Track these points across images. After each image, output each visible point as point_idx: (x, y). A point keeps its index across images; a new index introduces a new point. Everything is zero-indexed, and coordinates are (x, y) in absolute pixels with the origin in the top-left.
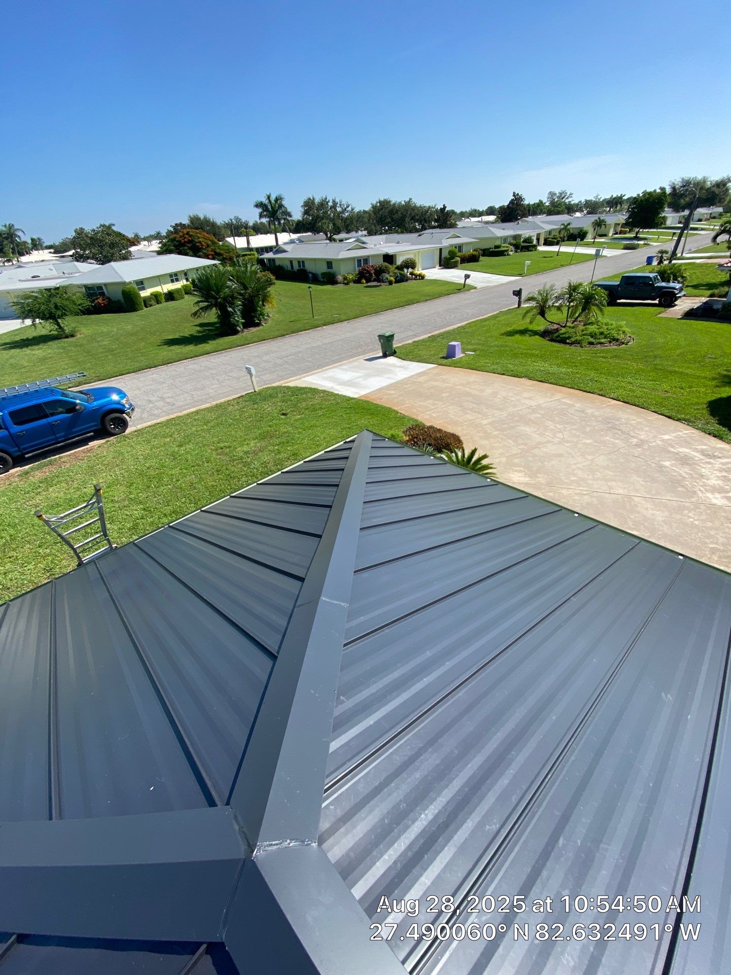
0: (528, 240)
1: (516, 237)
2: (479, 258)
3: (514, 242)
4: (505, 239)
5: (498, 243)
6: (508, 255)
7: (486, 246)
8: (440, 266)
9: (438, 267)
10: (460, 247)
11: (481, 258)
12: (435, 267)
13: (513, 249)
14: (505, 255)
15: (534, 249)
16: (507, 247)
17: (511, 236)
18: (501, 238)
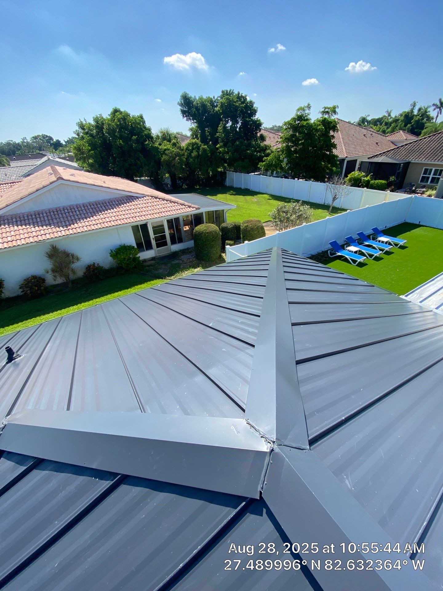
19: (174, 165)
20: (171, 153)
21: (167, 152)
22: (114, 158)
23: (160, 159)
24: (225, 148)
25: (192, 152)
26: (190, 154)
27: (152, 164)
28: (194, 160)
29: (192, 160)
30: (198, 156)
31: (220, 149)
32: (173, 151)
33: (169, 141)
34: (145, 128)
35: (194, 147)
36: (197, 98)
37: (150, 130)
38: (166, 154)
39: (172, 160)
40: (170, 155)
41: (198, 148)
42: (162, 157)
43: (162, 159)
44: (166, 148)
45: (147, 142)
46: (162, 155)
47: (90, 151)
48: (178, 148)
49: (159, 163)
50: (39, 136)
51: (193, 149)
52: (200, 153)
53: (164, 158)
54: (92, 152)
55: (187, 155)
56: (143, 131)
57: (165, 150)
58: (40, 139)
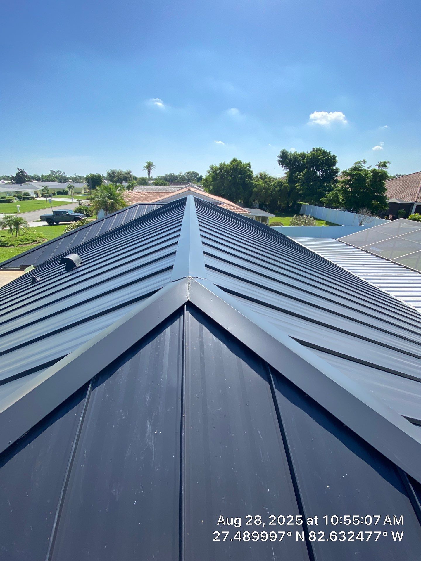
0: (27, 194)
1: (18, 192)
3: (16, 195)
4: (8, 194)
6: (13, 203)
13: (16, 198)
14: (11, 202)
15: (32, 199)
16: (11, 198)
17: (13, 192)
19: (260, 195)
20: (261, 187)
21: (258, 186)
22: (225, 187)
23: (252, 190)
24: (301, 187)
25: (276, 187)
26: (275, 189)
27: (246, 193)
28: (276, 193)
29: (274, 192)
30: (280, 190)
31: (297, 187)
32: (263, 186)
33: (264, 179)
34: (249, 170)
35: (279, 184)
36: (293, 153)
37: (252, 172)
38: (257, 188)
39: (260, 191)
40: (260, 188)
41: (281, 185)
42: (254, 189)
43: (254, 190)
44: (258, 183)
45: (247, 179)
46: (254, 187)
47: (212, 182)
48: (267, 184)
49: (251, 193)
50: (191, 172)
51: (278, 185)
52: (282, 188)
53: (255, 189)
54: (213, 183)
55: (273, 190)
56: (247, 172)
57: (258, 185)
58: (191, 174)
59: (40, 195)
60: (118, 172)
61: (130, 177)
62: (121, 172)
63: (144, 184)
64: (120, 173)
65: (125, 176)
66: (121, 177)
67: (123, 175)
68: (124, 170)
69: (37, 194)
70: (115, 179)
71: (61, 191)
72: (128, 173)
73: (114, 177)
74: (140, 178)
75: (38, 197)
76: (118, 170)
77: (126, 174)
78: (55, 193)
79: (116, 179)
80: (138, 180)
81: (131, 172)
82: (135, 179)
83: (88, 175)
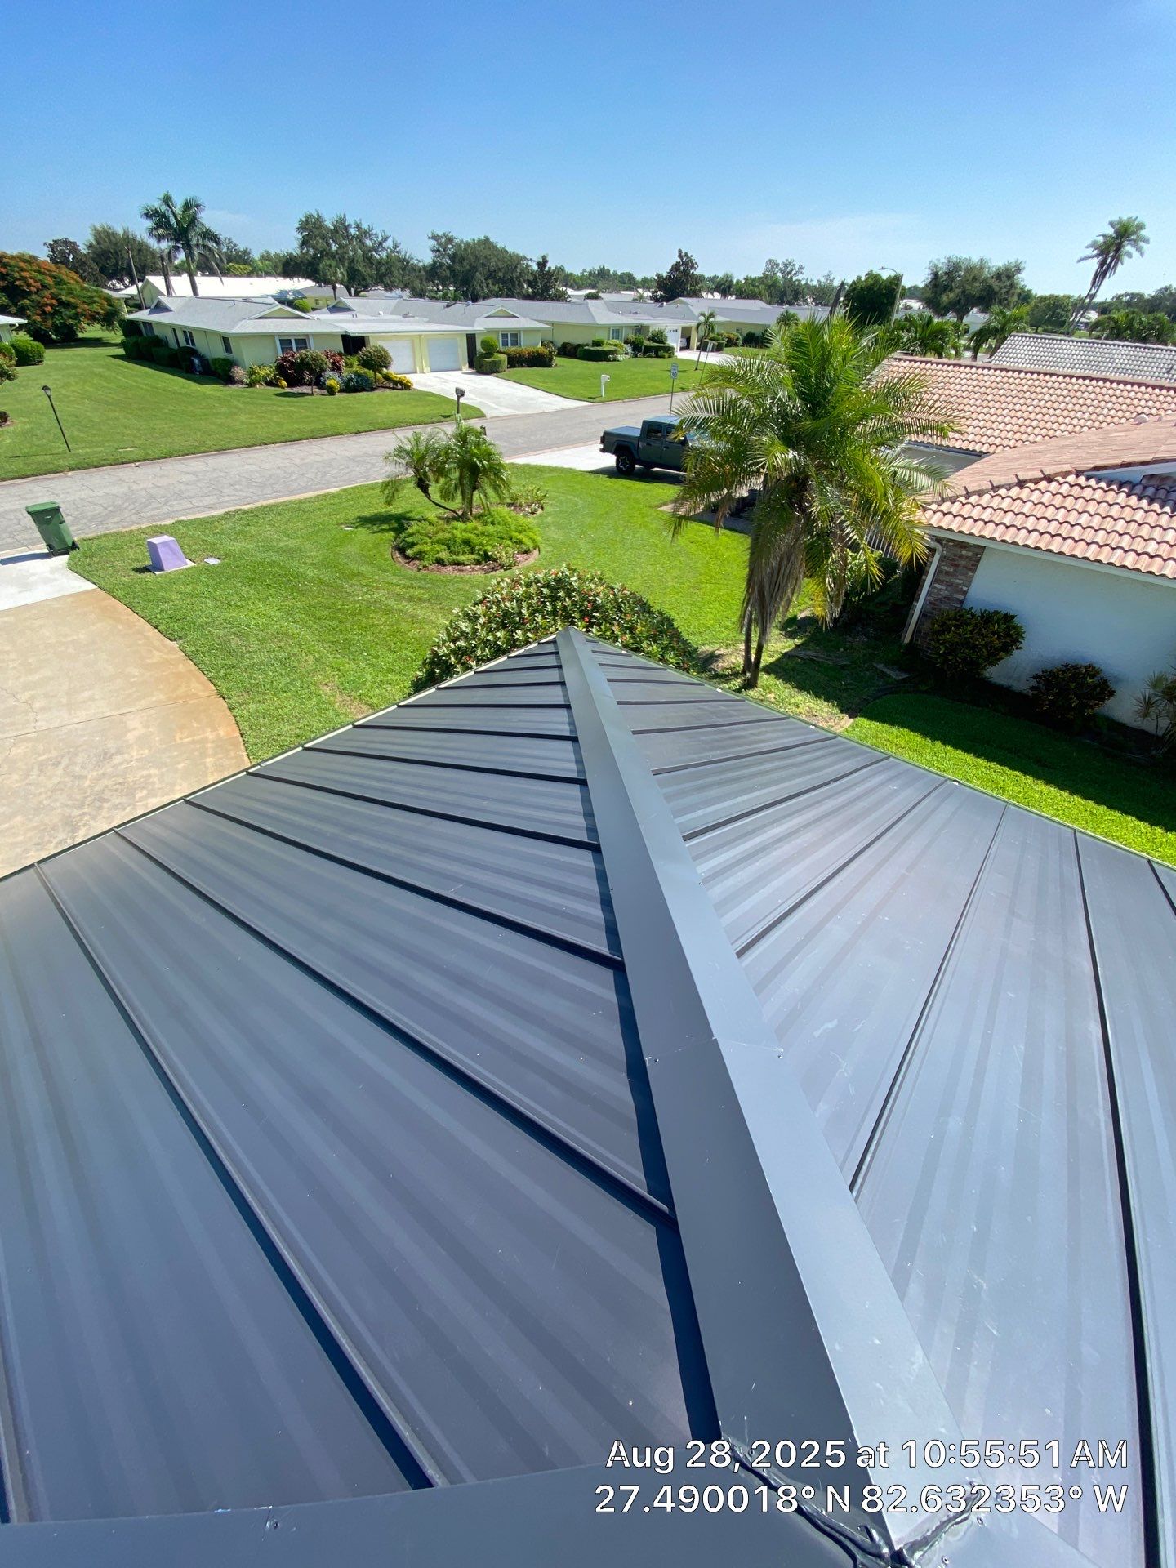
0: (658, 337)
1: (640, 329)
2: (551, 359)
3: (632, 336)
4: (616, 331)
5: (598, 337)
6: (614, 360)
7: (576, 339)
8: (471, 366)
9: (466, 369)
10: (515, 336)
11: (558, 360)
12: (460, 369)
13: (628, 348)
14: (609, 360)
15: (666, 355)
16: (616, 345)
17: (628, 326)
18: (608, 327)
59: (695, 342)
60: (969, 270)
61: (1007, 293)
62: (982, 268)
63: (1049, 322)
64: (974, 273)
65: (990, 287)
66: (975, 289)
67: (985, 280)
68: (997, 261)
69: (688, 340)
70: (945, 298)
71: (758, 332)
72: (1007, 275)
73: (946, 288)
74: (1043, 299)
75: (687, 347)
76: (975, 259)
77: (999, 276)
78: (738, 339)
79: (952, 295)
80: (1033, 304)
81: (1019, 270)
82: (1025, 297)
83: (859, 278)
